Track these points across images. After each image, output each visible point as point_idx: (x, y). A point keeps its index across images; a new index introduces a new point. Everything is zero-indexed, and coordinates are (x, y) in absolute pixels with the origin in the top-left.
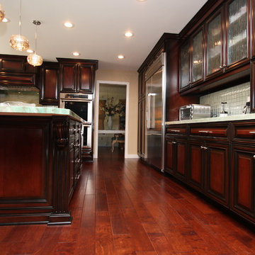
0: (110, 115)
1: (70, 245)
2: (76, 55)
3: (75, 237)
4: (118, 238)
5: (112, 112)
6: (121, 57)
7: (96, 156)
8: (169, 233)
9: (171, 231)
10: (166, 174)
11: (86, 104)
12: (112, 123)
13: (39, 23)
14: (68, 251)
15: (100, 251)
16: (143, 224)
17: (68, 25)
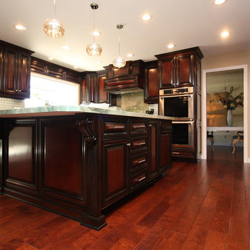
0: (229, 108)
12: (232, 119)
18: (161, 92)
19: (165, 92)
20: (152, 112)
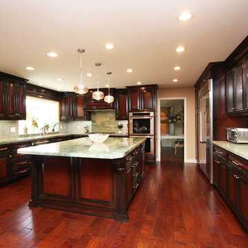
0: (172, 122)
1: (124, 237)
2: (139, 83)
3: (128, 232)
4: (154, 239)
5: (174, 120)
6: (175, 80)
7: (159, 159)
8: (192, 244)
9: (195, 243)
10: (214, 187)
11: (148, 120)
12: (175, 130)
13: (110, 73)
14: (122, 241)
15: (140, 246)
16: (175, 233)
17: (130, 71)
18: (131, 114)
19: (133, 115)
20: (121, 127)
